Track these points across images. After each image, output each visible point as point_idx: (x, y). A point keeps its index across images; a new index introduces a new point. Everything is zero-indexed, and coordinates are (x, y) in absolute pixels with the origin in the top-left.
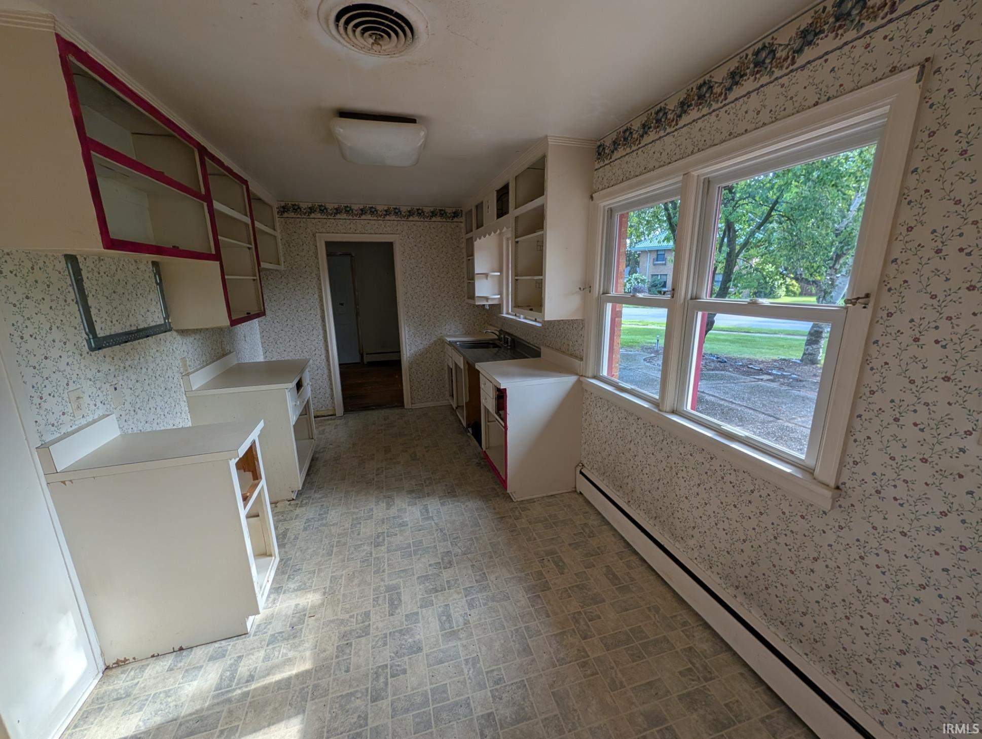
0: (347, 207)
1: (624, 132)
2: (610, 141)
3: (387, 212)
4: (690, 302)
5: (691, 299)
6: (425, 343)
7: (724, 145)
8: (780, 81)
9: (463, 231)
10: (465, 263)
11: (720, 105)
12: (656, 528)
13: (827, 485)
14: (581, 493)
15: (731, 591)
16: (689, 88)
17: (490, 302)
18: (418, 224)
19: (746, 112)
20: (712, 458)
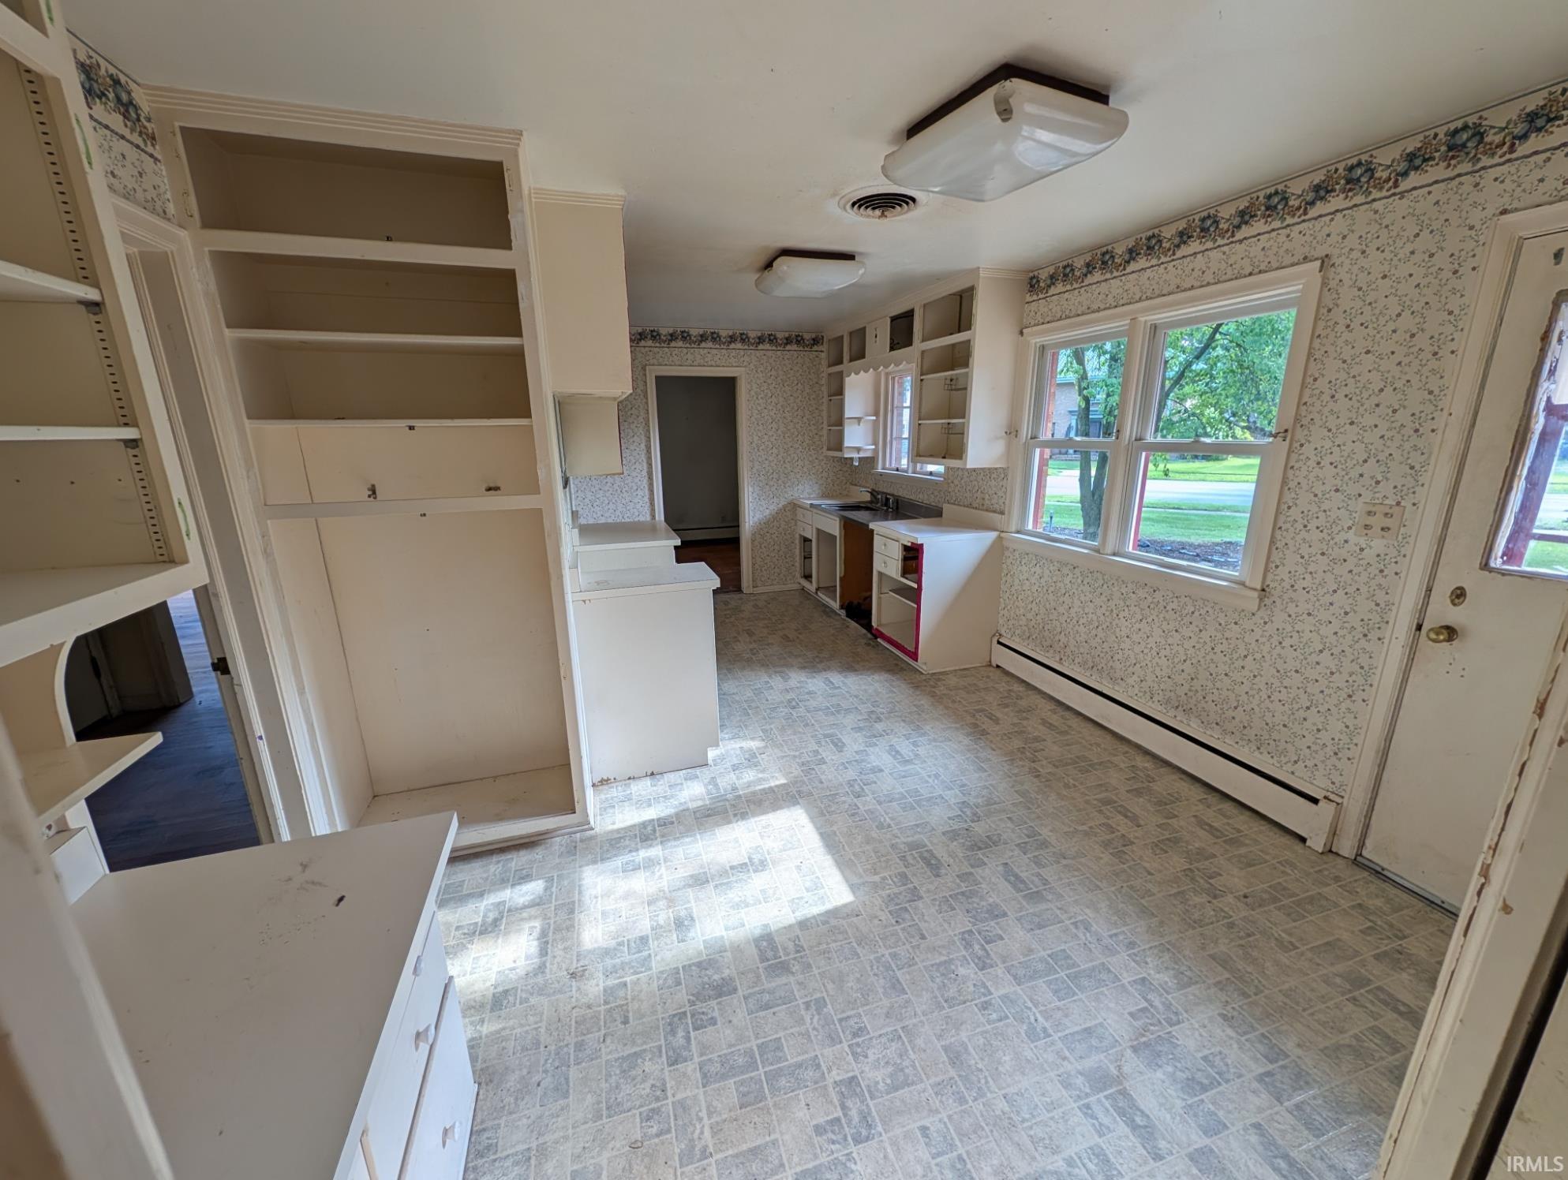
0: (685, 332)
1: (1065, 267)
2: (1046, 275)
3: (732, 339)
4: (1135, 443)
5: (1136, 440)
6: (772, 507)
7: (1171, 297)
8: (1222, 248)
9: (825, 363)
10: (825, 404)
11: (1168, 259)
12: (1093, 677)
13: (1255, 589)
14: (998, 666)
15: (1172, 713)
16: (1139, 237)
17: (862, 455)
18: (770, 353)
19: (1193, 270)
20: (1154, 591)
